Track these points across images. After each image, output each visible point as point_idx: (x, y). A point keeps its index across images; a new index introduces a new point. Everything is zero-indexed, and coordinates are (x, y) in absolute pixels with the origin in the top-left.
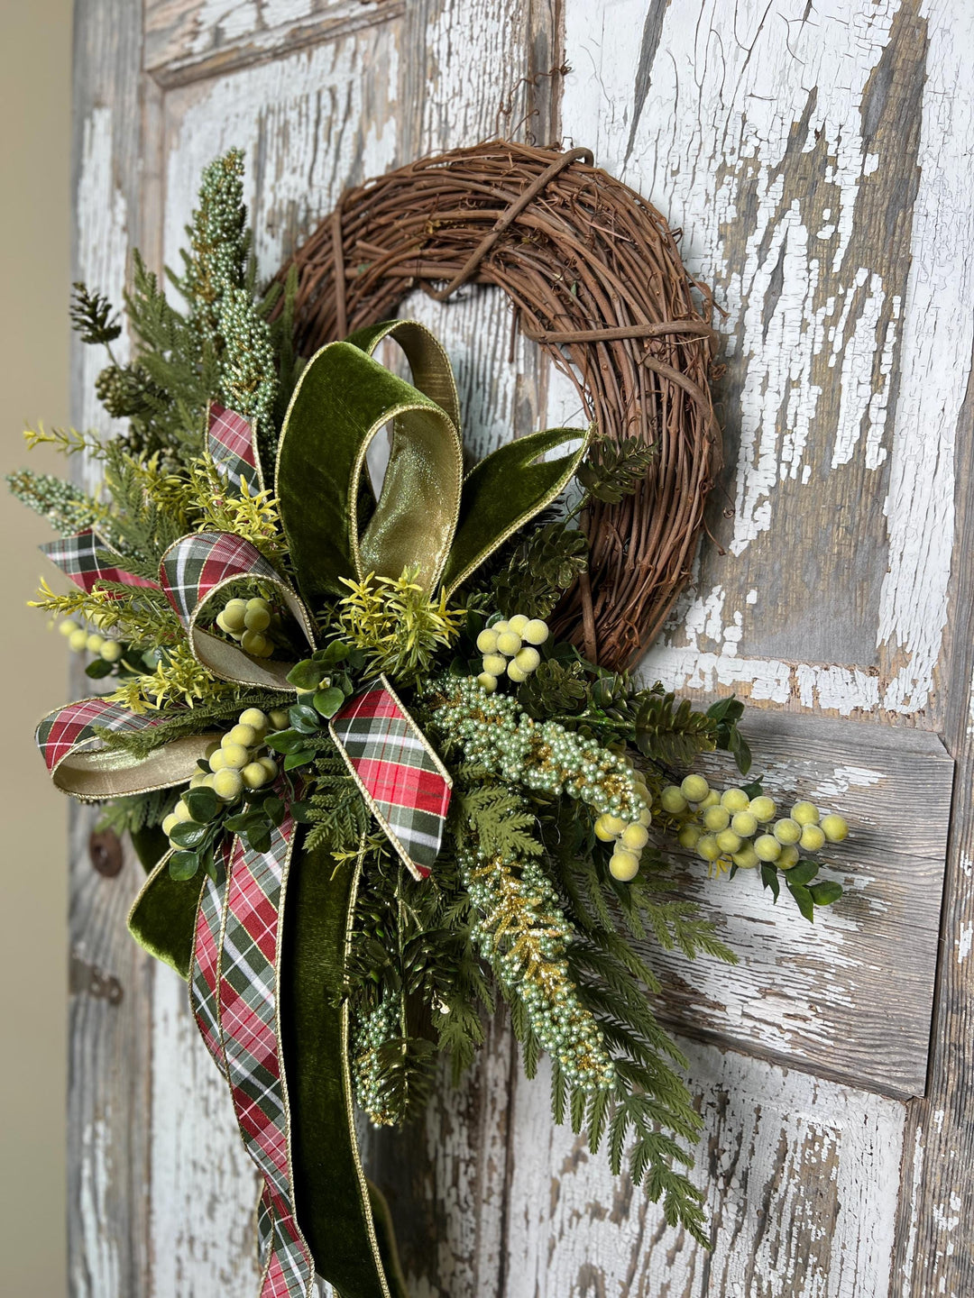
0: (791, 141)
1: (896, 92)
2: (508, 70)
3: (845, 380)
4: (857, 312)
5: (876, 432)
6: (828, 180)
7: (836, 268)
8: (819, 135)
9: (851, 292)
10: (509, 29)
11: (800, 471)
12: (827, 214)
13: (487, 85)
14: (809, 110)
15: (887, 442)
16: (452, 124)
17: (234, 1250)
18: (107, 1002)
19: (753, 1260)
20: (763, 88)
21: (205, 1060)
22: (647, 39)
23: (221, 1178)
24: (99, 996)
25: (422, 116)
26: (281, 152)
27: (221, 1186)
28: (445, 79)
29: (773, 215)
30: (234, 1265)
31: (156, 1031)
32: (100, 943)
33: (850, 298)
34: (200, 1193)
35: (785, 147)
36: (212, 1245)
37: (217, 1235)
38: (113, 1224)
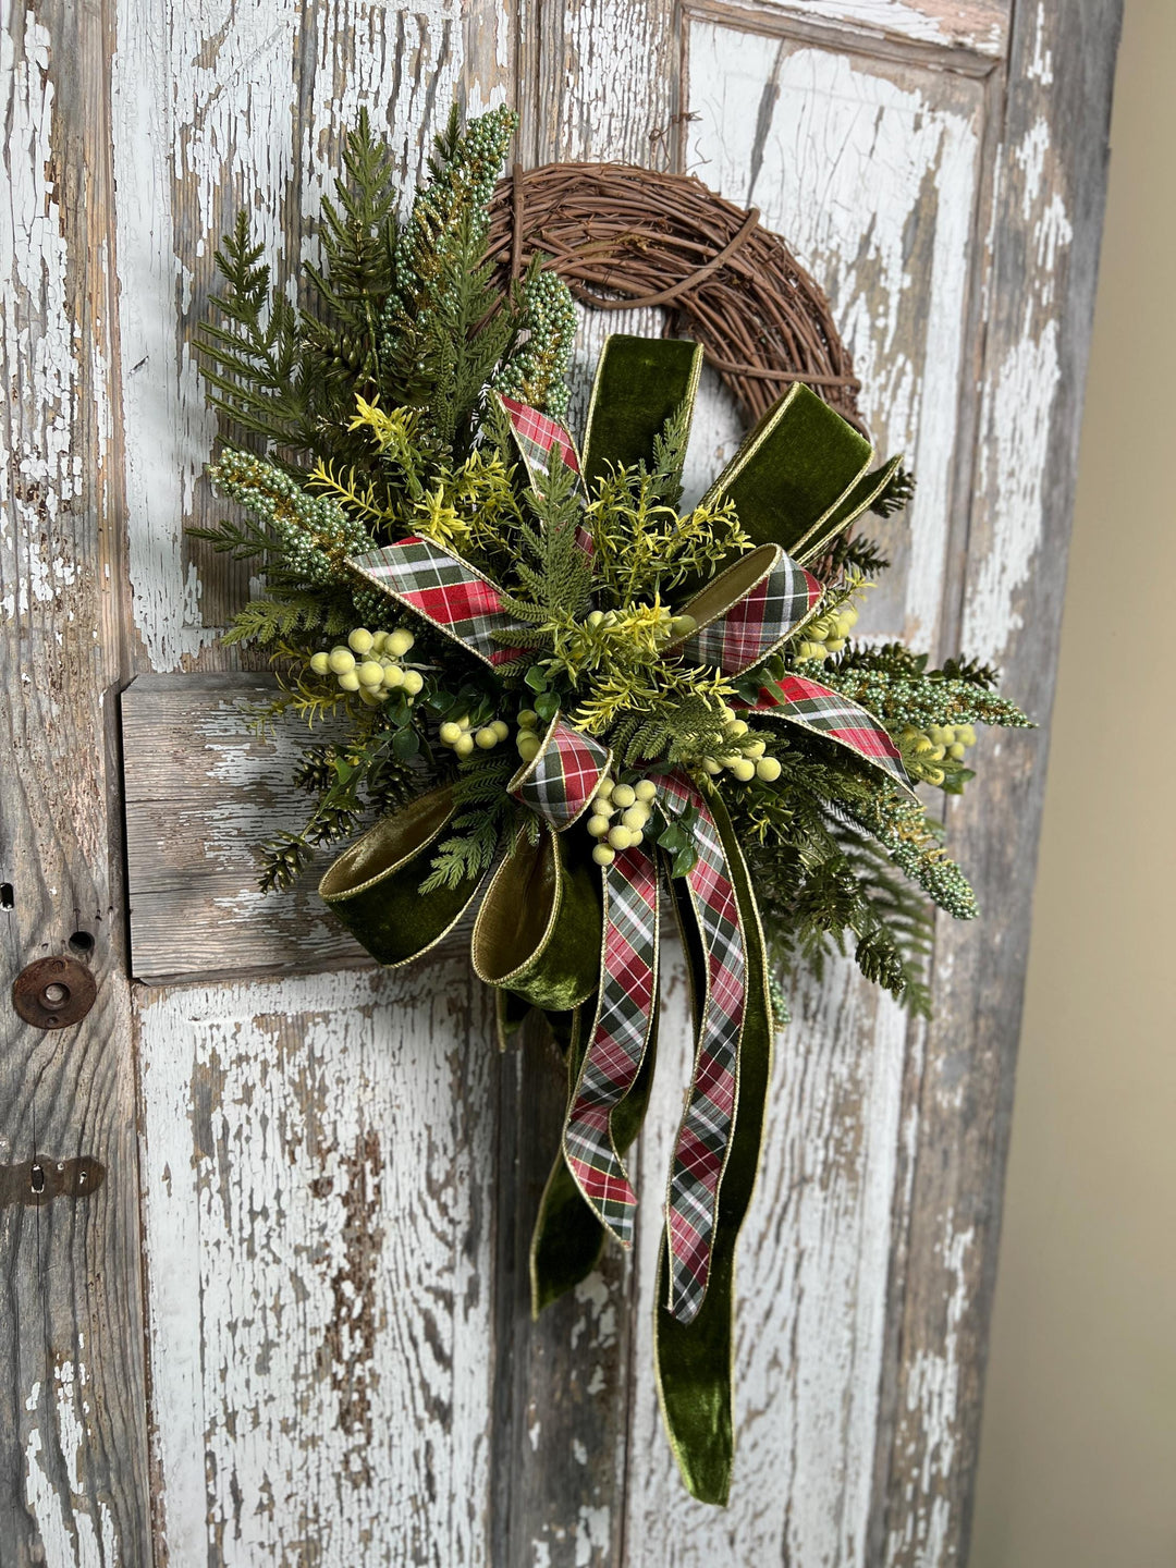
0: (860, 247)
1: (921, 236)
2: (654, 97)
3: (891, 432)
4: (897, 385)
6: (882, 284)
7: (887, 350)
8: (878, 249)
9: (895, 369)
10: (654, 58)
12: (881, 309)
13: (632, 104)
14: (872, 227)
16: (595, 127)
17: (302, 1385)
18: (65, 1198)
19: (830, 1065)
20: (843, 198)
21: (246, 1193)
22: (760, 120)
23: (279, 1316)
24: (47, 1199)
25: (561, 105)
26: (341, 63)
27: (279, 1326)
28: (586, 77)
29: (848, 299)
30: (302, 1403)
31: (147, 1201)
32: (45, 1127)
33: (894, 375)
34: (244, 1355)
35: (856, 251)
36: (266, 1402)
37: (274, 1385)
38: (98, 1482)
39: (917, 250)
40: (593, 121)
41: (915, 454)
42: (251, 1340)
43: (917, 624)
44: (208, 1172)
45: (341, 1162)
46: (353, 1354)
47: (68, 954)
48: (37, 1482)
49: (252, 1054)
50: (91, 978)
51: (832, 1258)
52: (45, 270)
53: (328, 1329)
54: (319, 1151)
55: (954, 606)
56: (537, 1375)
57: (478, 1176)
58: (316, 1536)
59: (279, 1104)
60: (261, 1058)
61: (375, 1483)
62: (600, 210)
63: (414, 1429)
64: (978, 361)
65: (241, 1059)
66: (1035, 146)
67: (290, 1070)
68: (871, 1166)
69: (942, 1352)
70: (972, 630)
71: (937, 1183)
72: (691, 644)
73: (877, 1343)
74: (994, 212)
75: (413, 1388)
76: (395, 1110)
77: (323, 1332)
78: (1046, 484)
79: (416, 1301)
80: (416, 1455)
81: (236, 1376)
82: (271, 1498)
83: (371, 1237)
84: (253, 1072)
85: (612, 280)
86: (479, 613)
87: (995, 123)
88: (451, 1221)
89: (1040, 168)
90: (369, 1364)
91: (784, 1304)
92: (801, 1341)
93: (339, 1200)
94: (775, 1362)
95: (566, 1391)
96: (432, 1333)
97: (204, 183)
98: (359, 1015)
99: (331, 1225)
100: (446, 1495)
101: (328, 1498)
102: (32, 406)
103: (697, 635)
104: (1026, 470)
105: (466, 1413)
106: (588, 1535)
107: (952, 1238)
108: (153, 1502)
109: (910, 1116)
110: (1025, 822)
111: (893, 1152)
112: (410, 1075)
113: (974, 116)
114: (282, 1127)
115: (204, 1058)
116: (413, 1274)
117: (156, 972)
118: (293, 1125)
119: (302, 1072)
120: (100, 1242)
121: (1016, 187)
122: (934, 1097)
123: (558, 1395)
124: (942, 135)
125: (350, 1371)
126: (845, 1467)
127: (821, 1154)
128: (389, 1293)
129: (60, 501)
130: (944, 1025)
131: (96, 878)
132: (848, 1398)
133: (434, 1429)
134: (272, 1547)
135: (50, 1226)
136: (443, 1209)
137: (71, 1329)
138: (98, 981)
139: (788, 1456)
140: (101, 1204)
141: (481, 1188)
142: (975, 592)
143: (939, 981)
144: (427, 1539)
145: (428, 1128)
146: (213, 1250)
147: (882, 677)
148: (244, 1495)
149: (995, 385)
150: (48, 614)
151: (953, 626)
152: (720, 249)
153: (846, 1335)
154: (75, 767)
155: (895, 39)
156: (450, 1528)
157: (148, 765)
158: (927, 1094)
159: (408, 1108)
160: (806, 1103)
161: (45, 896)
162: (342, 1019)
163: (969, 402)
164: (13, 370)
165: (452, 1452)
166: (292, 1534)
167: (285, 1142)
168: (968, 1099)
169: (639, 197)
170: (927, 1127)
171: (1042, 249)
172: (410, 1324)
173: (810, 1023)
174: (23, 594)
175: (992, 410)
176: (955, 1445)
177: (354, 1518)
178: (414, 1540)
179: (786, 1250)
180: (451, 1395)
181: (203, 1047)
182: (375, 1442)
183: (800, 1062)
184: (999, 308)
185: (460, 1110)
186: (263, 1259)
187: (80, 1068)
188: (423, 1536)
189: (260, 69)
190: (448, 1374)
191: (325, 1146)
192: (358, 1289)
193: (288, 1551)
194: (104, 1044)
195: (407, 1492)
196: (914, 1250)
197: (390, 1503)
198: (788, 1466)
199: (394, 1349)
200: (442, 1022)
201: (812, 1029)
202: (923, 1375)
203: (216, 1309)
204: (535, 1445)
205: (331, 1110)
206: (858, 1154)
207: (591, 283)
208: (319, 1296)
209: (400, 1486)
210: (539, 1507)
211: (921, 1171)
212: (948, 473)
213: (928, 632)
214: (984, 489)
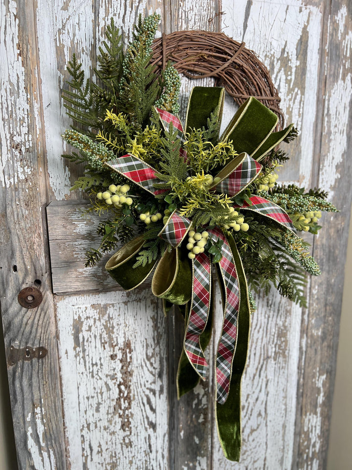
0: (282, 53)
1: (303, 47)
2: (209, 8)
3: (293, 114)
4: (295, 98)
6: (290, 65)
7: (291, 87)
8: (288, 53)
9: (294, 93)
12: (289, 73)
13: (202, 10)
14: (285, 46)
16: (190, 19)
17: (110, 416)
18: (36, 359)
19: (276, 321)
20: (275, 37)
21: (91, 358)
22: (246, 13)
23: (102, 395)
24: (31, 359)
25: (178, 13)
26: (107, 5)
27: (102, 398)
28: (187, 3)
29: (278, 71)
30: (110, 421)
31: (61, 360)
32: (29, 338)
33: (294, 95)
34: (92, 406)
35: (280, 54)
36: (99, 421)
37: (101, 416)
38: (49, 443)
39: (301, 52)
40: (189, 17)
41: (302, 121)
42: (94, 402)
43: (304, 177)
44: (79, 352)
45: (119, 349)
46: (125, 407)
47: (34, 286)
48: (31, 442)
49: (91, 316)
50: (41, 293)
51: (278, 382)
52: (18, 77)
53: (117, 400)
54: (112, 346)
55: (316, 171)
56: (182, 416)
57: (162, 354)
58: (115, 461)
59: (100, 331)
60: (94, 317)
61: (133, 446)
62: (192, 46)
63: (145, 431)
64: (323, 88)
65: (88, 318)
66: (342, 15)
67: (103, 321)
68: (290, 353)
69: (316, 413)
70: (323, 179)
71: (313, 359)
72: (218, 187)
73: (294, 410)
74: (328, 38)
75: (144, 418)
76: (135, 334)
77: (116, 400)
78: (348, 129)
79: (144, 392)
80: (145, 438)
81: (90, 413)
82: (101, 449)
83: (129, 372)
84: (91, 322)
85: (196, 69)
86: (149, 179)
87: (328, 8)
88: (154, 368)
89: (344, 22)
90: (130, 410)
91: (262, 396)
92: (268, 408)
93: (119, 361)
94: (260, 414)
95: (192, 421)
96: (149, 402)
97: (66, 47)
98: (123, 305)
99: (117, 368)
100: (155, 451)
101: (119, 450)
102: (16, 120)
103: (220, 183)
104: (341, 124)
105: (161, 426)
106: (200, 465)
107: (319, 377)
108: (66, 449)
109: (304, 338)
110: (342, 242)
111: (298, 349)
112: (140, 323)
113: (320, 6)
114: (101, 338)
115: (76, 317)
116: (143, 384)
117: (60, 292)
118: (104, 338)
119: (106, 322)
120: (47, 372)
121: (336, 29)
122: (312, 332)
123: (189, 422)
124: (309, 13)
125: (124, 412)
126: (284, 448)
127: (274, 349)
128: (135, 389)
129: (26, 149)
130: (315, 308)
131: (41, 263)
132: (284, 427)
133: (151, 431)
134: (102, 464)
135: (32, 367)
136: (151, 364)
137: (39, 397)
138: (43, 294)
139: (265, 444)
140: (47, 361)
141: (163, 358)
142: (323, 166)
143: (313, 294)
144: (150, 464)
145: (146, 339)
146: (81, 375)
147: (287, 196)
148: (93, 448)
149: (330, 96)
150: (23, 183)
151: (316, 178)
152: (231, 56)
153: (284, 407)
154: (33, 230)
156: (157, 461)
157: (55, 229)
158: (309, 331)
159: (139, 334)
160: (268, 333)
161: (26, 269)
162: (118, 306)
163: (321, 102)
164: (10, 109)
165: (156, 438)
166: (108, 460)
167: (102, 343)
168: (323, 332)
169: (204, 41)
170: (309, 342)
171: (345, 49)
172: (142, 399)
173: (269, 308)
174: (16, 178)
175: (328, 105)
176: (321, 442)
177: (127, 456)
178: (146, 464)
179: (262, 379)
180: (156, 421)
181: (76, 314)
182: (133, 434)
183: (266, 320)
184: (330, 70)
185: (156, 334)
186: (96, 378)
187: (39, 320)
188: (148, 463)
189: (82, 9)
190: (155, 414)
191: (114, 344)
192: (126, 388)
193: (107, 465)
194: (46, 313)
195: (143, 449)
196: (306, 380)
197: (138, 453)
198: (265, 447)
199: (138, 406)
200: (149, 307)
201: (270, 310)
202: (309, 420)
203: (83, 393)
204: (182, 437)
205: (116, 333)
206: (286, 350)
207: (189, 71)
208: (114, 390)
209: (141, 448)
210: (184, 456)
211: (307, 355)
212: (313, 127)
213: (308, 180)
214: (326, 132)
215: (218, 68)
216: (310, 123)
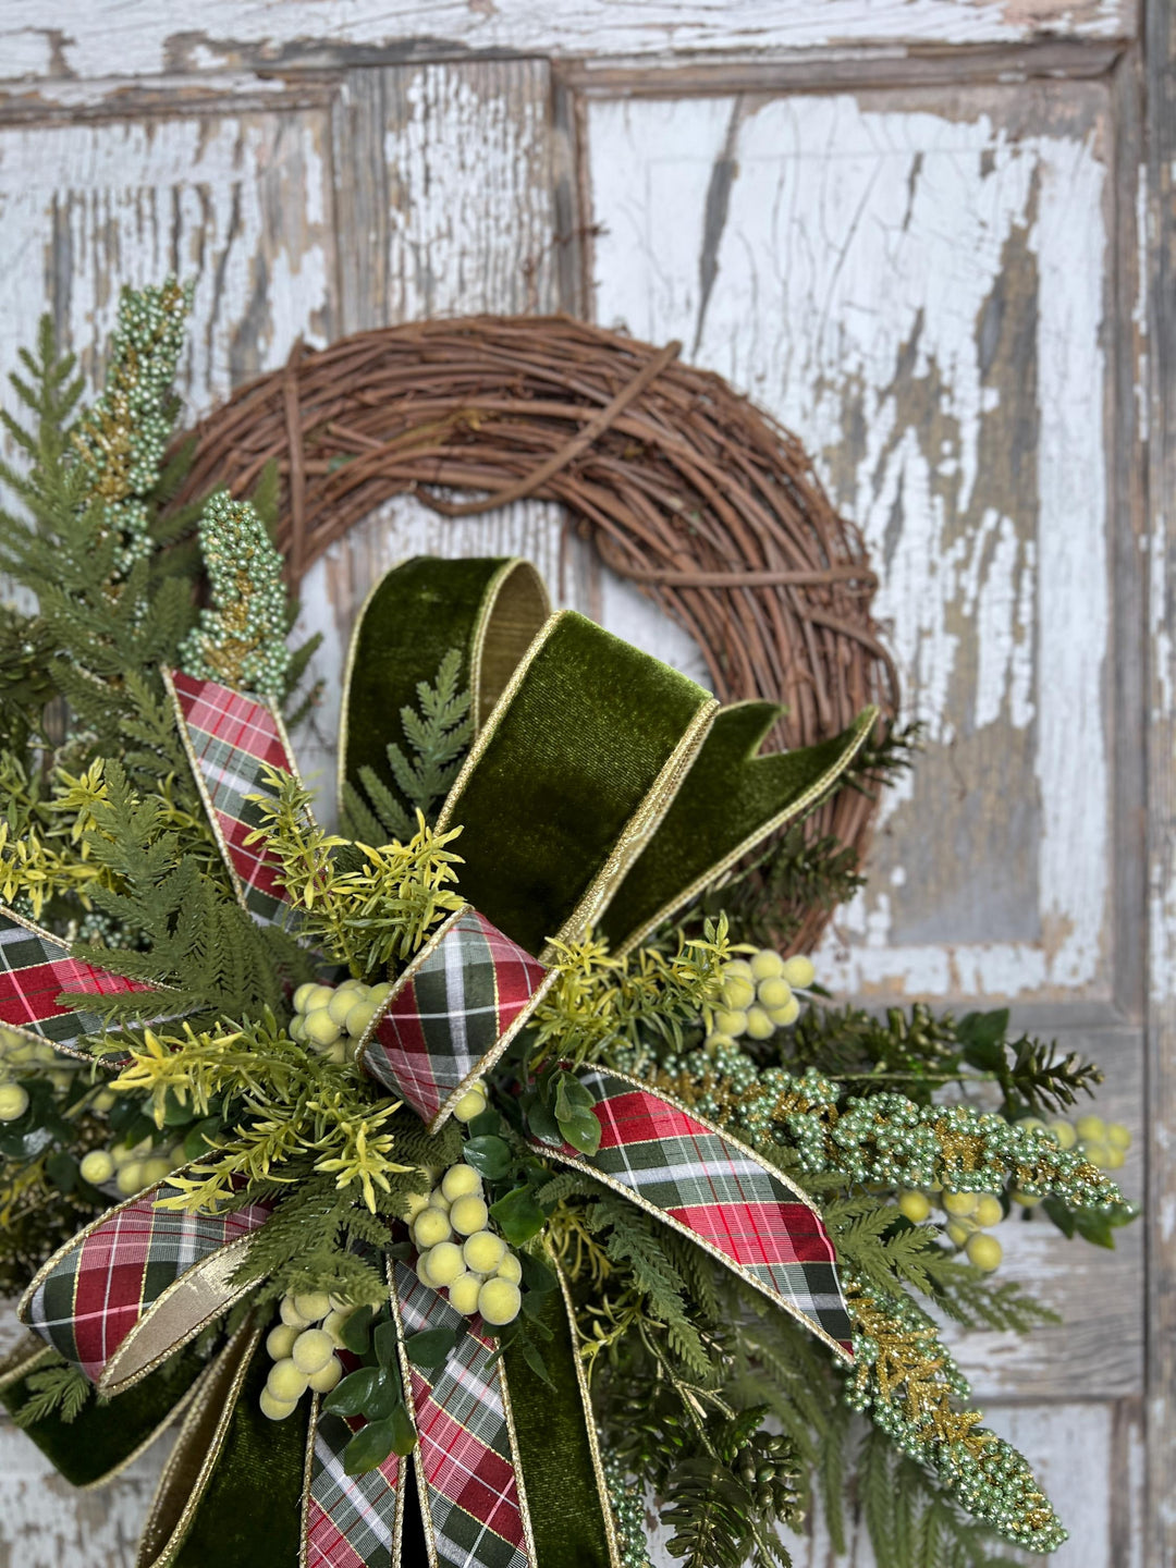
0: (900, 362)
1: (1010, 326)
2: (526, 217)
3: (983, 629)
4: (989, 557)
5: (1021, 686)
6: (945, 410)
7: (963, 507)
8: (932, 361)
9: (981, 534)
10: (523, 165)
11: (941, 731)
12: (947, 447)
13: (493, 232)
14: (918, 329)
15: (1033, 697)
16: (439, 275)
20: (862, 297)
22: (709, 212)
25: (387, 256)
26: (103, 264)
28: (422, 213)
29: (884, 440)
33: (980, 543)
35: (892, 368)
39: (1005, 350)
40: (437, 269)
41: (1034, 660)
43: (1067, 926)
49: (43, 1524)
55: (1133, 895)
60: (55, 1530)
62: (421, 384)
64: (1137, 505)
65: (30, 1529)
70: (1169, 935)
74: (1143, 271)
85: (454, 475)
87: (1132, 137)
113: (1093, 135)
124: (1035, 173)
151: (1133, 930)
152: (599, 407)
155: (924, 50)
163: (1129, 567)
212: (1103, 683)
213: (1091, 939)
214: (1167, 705)
215: (543, 462)
216: (1084, 664)
